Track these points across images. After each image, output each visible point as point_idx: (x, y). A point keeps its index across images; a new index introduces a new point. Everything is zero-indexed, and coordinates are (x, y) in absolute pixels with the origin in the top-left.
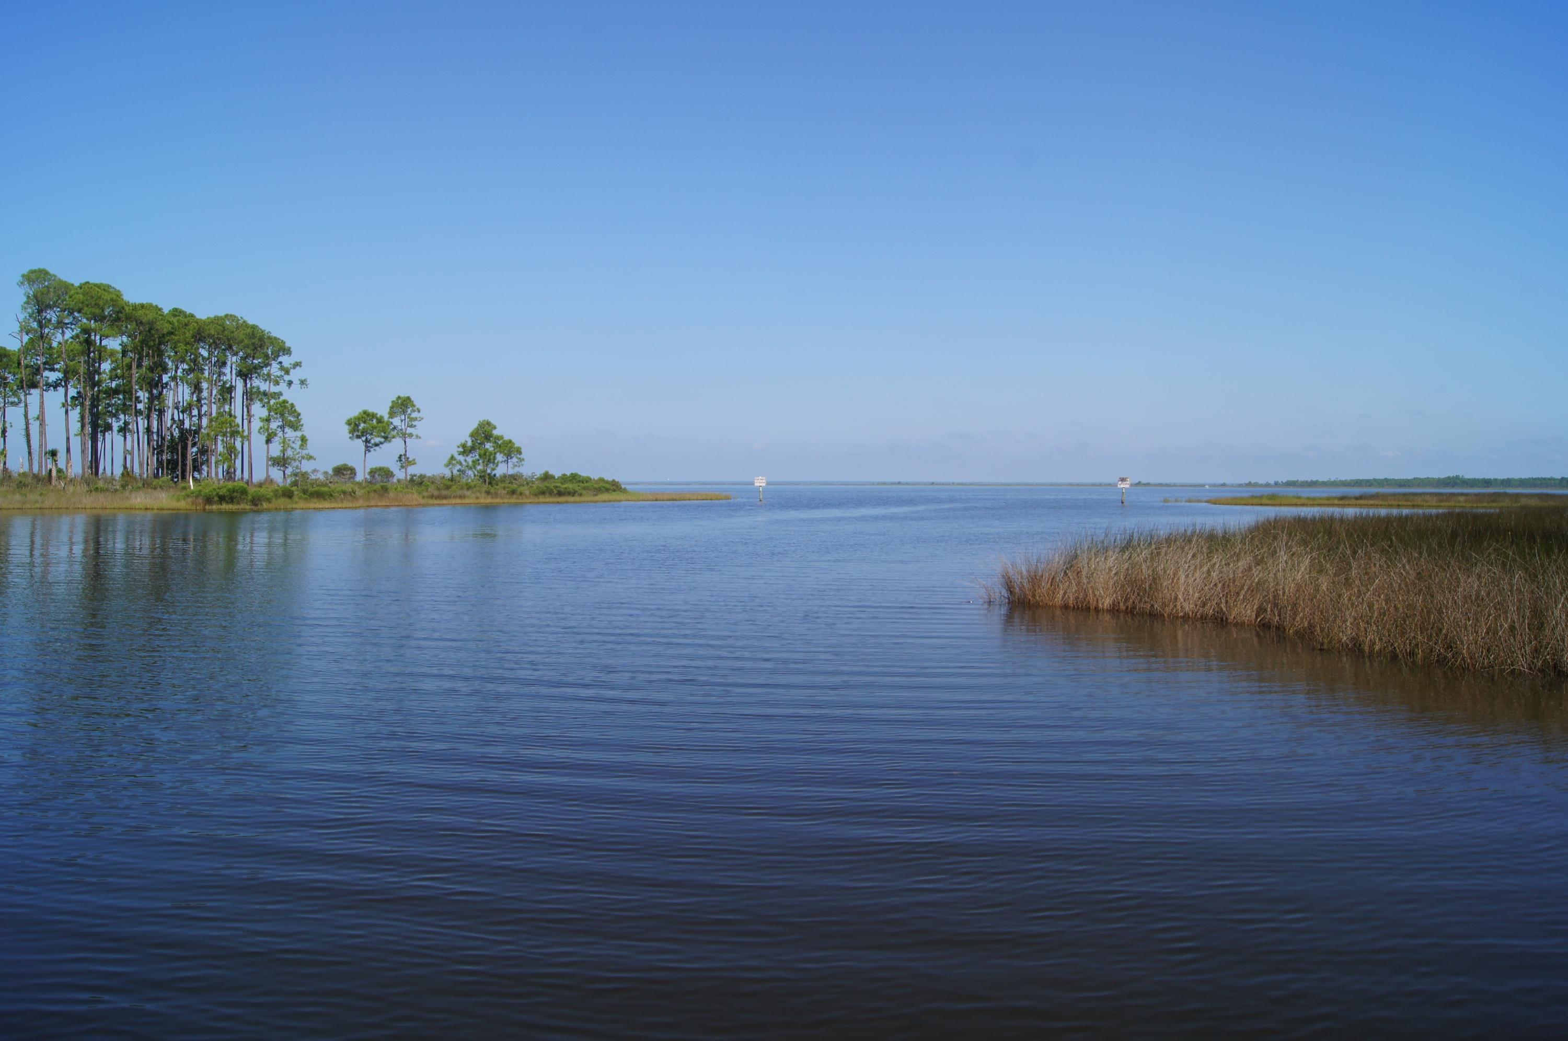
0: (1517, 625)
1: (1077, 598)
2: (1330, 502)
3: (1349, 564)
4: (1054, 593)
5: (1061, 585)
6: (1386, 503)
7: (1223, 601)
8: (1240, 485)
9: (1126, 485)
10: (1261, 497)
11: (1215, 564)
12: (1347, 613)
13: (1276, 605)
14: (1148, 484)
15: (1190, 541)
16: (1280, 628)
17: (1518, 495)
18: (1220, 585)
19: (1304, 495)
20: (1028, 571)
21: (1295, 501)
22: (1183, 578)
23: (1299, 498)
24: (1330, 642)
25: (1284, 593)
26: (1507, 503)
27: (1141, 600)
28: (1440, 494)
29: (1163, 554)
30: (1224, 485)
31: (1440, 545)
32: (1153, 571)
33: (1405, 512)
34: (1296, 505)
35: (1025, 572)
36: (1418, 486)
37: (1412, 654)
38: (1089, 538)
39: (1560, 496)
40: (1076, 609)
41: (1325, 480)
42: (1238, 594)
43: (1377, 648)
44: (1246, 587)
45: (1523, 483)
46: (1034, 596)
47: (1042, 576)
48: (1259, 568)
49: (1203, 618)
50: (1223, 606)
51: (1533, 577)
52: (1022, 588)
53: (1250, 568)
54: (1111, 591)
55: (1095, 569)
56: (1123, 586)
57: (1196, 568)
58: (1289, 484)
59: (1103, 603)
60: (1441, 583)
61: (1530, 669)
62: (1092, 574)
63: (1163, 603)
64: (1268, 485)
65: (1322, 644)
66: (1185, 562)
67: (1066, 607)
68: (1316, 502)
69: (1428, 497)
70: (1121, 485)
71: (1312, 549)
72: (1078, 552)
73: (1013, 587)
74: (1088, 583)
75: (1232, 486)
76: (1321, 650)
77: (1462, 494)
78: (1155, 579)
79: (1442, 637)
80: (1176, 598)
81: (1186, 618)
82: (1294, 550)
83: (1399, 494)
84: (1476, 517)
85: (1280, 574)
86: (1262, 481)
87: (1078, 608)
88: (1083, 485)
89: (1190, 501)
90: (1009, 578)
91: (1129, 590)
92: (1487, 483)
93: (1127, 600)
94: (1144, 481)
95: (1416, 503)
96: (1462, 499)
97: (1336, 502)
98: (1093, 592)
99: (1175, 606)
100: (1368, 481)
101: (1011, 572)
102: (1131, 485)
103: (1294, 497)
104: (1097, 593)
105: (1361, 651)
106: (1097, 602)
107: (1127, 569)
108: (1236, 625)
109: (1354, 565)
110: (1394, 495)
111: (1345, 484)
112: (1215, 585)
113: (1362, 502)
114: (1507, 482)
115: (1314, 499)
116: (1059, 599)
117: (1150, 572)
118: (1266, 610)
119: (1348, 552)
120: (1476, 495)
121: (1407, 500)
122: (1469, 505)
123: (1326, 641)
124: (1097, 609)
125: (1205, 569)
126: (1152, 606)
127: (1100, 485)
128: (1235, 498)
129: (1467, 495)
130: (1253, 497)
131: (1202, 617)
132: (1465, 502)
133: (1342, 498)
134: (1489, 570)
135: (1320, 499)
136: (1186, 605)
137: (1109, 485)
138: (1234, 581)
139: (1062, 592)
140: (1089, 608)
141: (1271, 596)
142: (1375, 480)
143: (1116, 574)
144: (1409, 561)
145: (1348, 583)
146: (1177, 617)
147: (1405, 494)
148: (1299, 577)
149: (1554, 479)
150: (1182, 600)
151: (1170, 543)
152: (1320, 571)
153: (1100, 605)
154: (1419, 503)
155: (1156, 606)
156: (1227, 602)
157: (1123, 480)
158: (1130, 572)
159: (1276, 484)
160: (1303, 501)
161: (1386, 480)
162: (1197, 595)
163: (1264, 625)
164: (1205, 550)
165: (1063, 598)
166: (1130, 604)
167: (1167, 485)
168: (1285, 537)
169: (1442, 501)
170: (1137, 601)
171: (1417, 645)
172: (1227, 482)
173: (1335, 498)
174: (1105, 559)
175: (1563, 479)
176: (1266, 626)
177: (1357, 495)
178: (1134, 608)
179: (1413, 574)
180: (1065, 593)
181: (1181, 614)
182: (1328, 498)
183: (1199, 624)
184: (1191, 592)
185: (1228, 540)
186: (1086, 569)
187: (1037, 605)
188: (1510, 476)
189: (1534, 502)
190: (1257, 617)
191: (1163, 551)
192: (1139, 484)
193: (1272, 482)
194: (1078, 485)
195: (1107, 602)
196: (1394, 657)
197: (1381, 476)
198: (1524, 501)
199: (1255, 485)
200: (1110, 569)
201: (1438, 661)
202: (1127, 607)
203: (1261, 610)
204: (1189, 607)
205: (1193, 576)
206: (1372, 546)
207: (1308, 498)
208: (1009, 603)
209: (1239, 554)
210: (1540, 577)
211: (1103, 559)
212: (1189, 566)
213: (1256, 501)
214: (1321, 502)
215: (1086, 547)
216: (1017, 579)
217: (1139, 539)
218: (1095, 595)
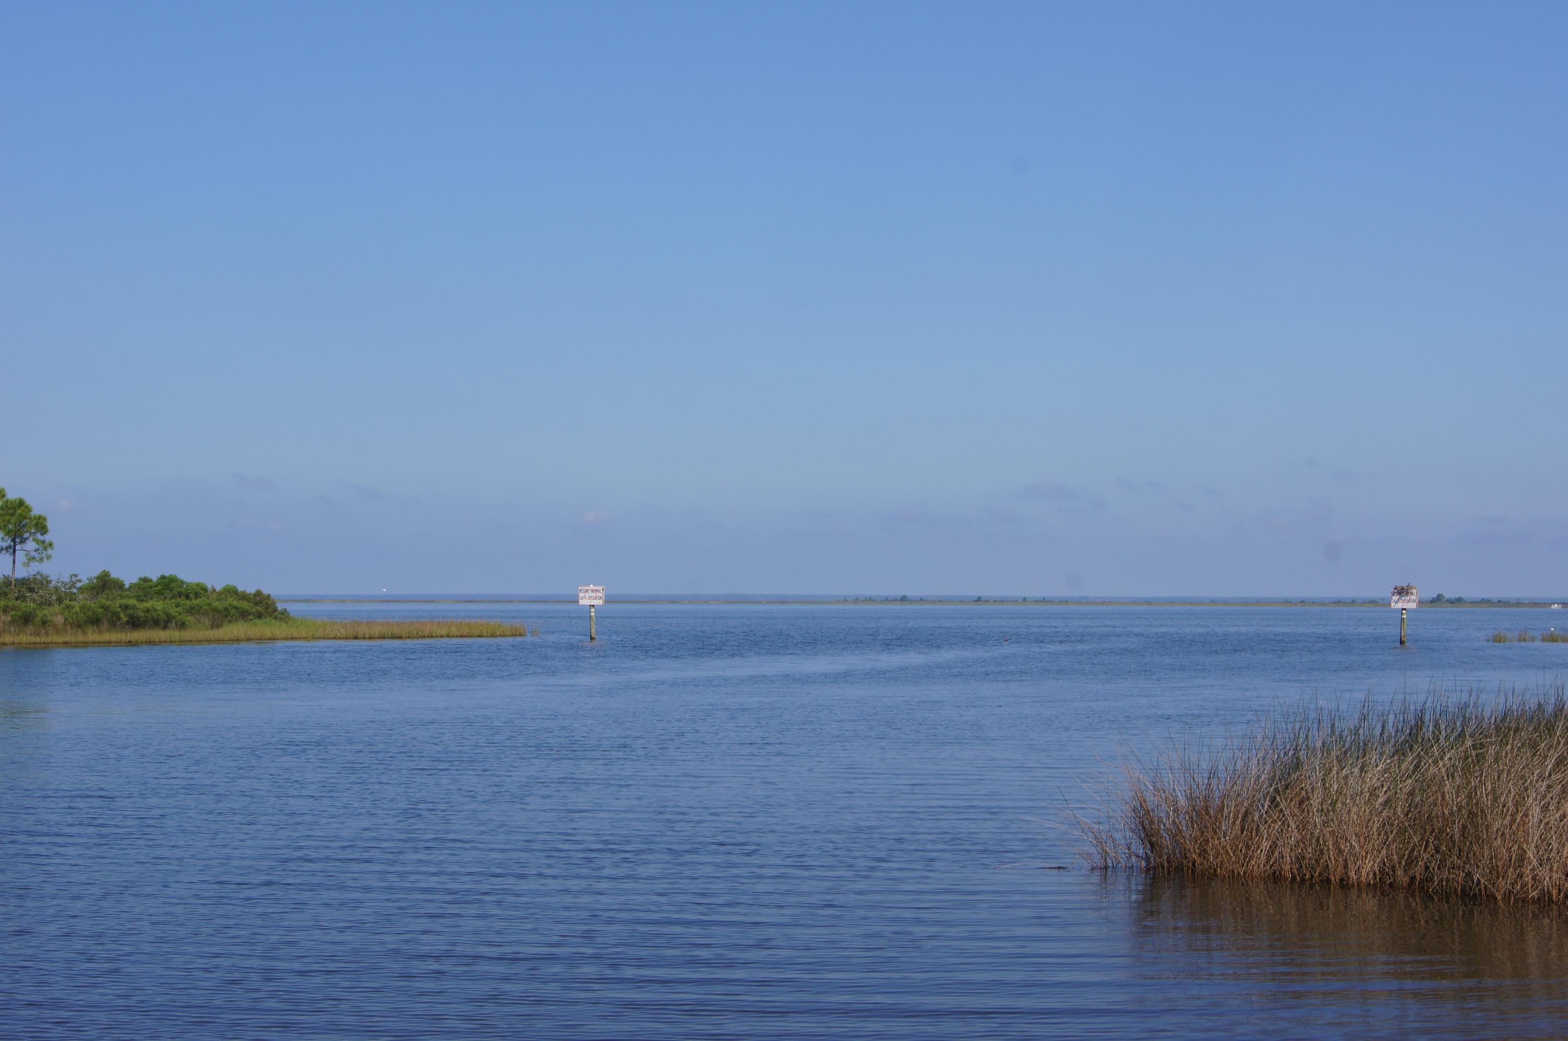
1: (1300, 859)
4: (1248, 847)
5: (1263, 830)
9: (1409, 604)
14: (1459, 601)
15: (1550, 728)
20: (1190, 798)
22: (1535, 812)
27: (1444, 862)
29: (1490, 759)
32: (1469, 797)
35: (1182, 801)
38: (1326, 724)
40: (1299, 882)
46: (1203, 853)
47: (1221, 809)
52: (1176, 835)
54: (1376, 841)
55: (1339, 792)
56: (1402, 831)
59: (1358, 871)
62: (1333, 804)
63: (1494, 869)
66: (1541, 777)
67: (1275, 877)
70: (1398, 604)
72: (1302, 754)
73: (1158, 833)
74: (1325, 824)
78: (1474, 815)
80: (1522, 858)
81: (1545, 901)
87: (1303, 880)
89: (1553, 639)
90: (1147, 813)
91: (1416, 839)
93: (1410, 863)
94: (1448, 595)
98: (1336, 844)
99: (1521, 876)
101: (1152, 800)
102: (1421, 603)
104: (1345, 847)
106: (1346, 867)
107: (1411, 793)
116: (1259, 863)
117: (1463, 799)
124: (1344, 884)
126: (1469, 874)
127: (1353, 602)
136: (1544, 873)
137: (1373, 602)
139: (1265, 845)
140: (1328, 881)
143: (1386, 803)
146: (1525, 900)
150: (1535, 863)
151: (1506, 735)
153: (1352, 874)
155: (1476, 877)
157: (1402, 592)
158: (1418, 799)
165: (1268, 858)
166: (1418, 870)
167: (1501, 603)
170: (1433, 865)
174: (1362, 770)
178: (1429, 880)
180: (1274, 847)
181: (1534, 894)
184: (1555, 845)
186: (1319, 794)
187: (1211, 875)
191: (1492, 751)
192: (1438, 600)
194: (1302, 602)
195: (1367, 868)
200: (1373, 793)
202: (1413, 879)
204: (1550, 880)
205: (1558, 809)
208: (1148, 869)
211: (1356, 770)
212: (1549, 787)
215: (1319, 745)
216: (1165, 817)
217: (1437, 725)
218: (1341, 852)
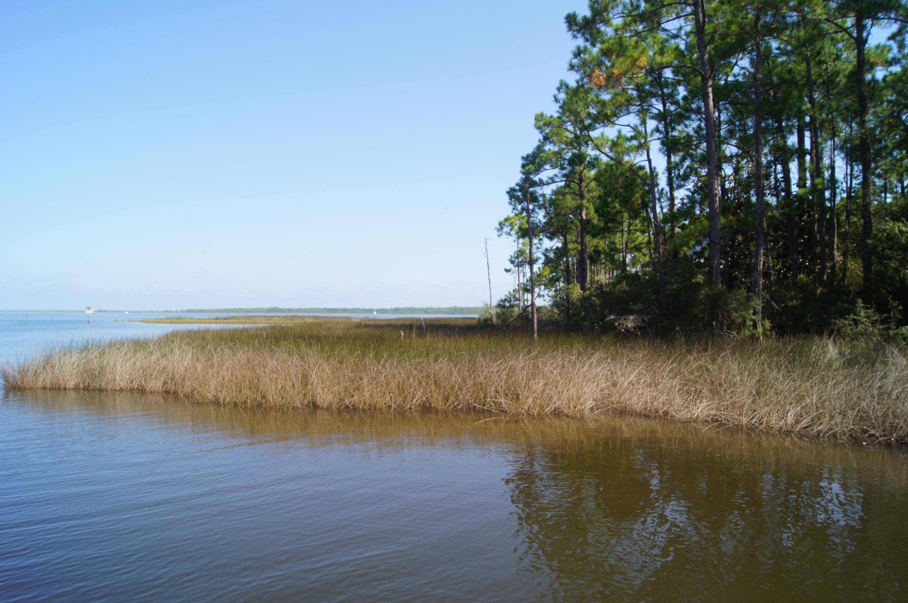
0: (295, 384)
1: (52, 383)
2: (210, 321)
3: (213, 355)
4: (36, 380)
5: (41, 375)
6: (240, 321)
7: (143, 379)
8: (161, 312)
9: (91, 312)
10: (172, 318)
11: (138, 358)
12: (211, 383)
13: (173, 379)
14: (106, 311)
15: (123, 345)
16: (175, 393)
17: (303, 317)
18: (141, 371)
19: (195, 317)
20: (19, 367)
21: (191, 321)
22: (119, 367)
23: (193, 319)
24: (203, 398)
25: (178, 373)
26: (298, 321)
27: (93, 381)
28: (267, 316)
29: (107, 353)
30: (152, 312)
31: (260, 343)
32: (101, 363)
33: (246, 326)
34: (192, 323)
35: (16, 368)
36: (257, 312)
37: (245, 402)
38: (60, 345)
39: (323, 317)
40: (52, 389)
41: (208, 308)
42: (152, 375)
43: (227, 400)
44: (156, 371)
45: (307, 310)
46: (23, 382)
47: (28, 370)
48: (164, 359)
49: (132, 390)
50: (143, 382)
51: (302, 358)
52: (14, 377)
53: (158, 360)
54: (74, 377)
55: (64, 363)
56: (82, 374)
57: (127, 361)
58: (189, 311)
59: (69, 385)
60: (259, 363)
61: (302, 405)
62: (62, 367)
63: (107, 383)
64: (177, 312)
65: (198, 401)
66: (121, 358)
67: (45, 388)
68: (203, 321)
69: (260, 318)
70: (88, 312)
71: (193, 348)
72: (53, 353)
73: (8, 378)
74: (59, 373)
75: (157, 312)
76: (198, 403)
77: (277, 316)
78: (102, 368)
79: (260, 392)
80: (115, 379)
81: (121, 390)
82: (183, 348)
83: (246, 317)
84: (281, 328)
85: (175, 363)
86: (174, 309)
87: (53, 388)
88: (64, 311)
89: (131, 321)
90: (5, 372)
91: (85, 375)
92: (290, 310)
93: (84, 382)
94: (103, 309)
95: (254, 321)
96: (277, 319)
97: (213, 321)
98: (63, 378)
99: (115, 384)
100: (231, 309)
101: (6, 368)
102: (94, 311)
103: (190, 318)
104: (66, 379)
105: (219, 402)
106: (66, 384)
107: (85, 363)
108: (151, 393)
109: (215, 356)
110: (243, 317)
111: (219, 311)
112: (139, 370)
113: (227, 321)
114: (299, 310)
115: (201, 319)
116: (40, 384)
117: (99, 364)
118: (168, 383)
119: (212, 349)
120: (284, 317)
121: (250, 320)
122: (280, 322)
123: (200, 398)
124: (65, 389)
125: (132, 361)
126: (101, 385)
127: (76, 311)
128: (157, 319)
129: (279, 317)
130: (168, 319)
131: (130, 389)
132: (279, 320)
133: (217, 319)
134: (282, 356)
135: (205, 319)
136: (121, 383)
137: (82, 311)
138: (149, 368)
139: (42, 379)
140: (60, 388)
141: (170, 375)
142: (235, 309)
143: (78, 366)
144: (243, 353)
145: (212, 366)
146: (116, 390)
147: (249, 317)
148: (186, 364)
149: (321, 309)
150: (119, 380)
151: (111, 347)
152: (198, 360)
153: (68, 386)
154: (256, 321)
155: (103, 385)
156: (145, 380)
157: (89, 308)
158: (86, 364)
159: (182, 311)
160: (195, 321)
161: (241, 309)
162: (127, 376)
163: (166, 392)
164: (132, 350)
165: (43, 382)
166: (86, 384)
167: (118, 312)
168: (178, 341)
169: (267, 320)
170: (91, 382)
171: (247, 397)
172: (154, 310)
173: (212, 319)
174: (70, 357)
175: (325, 308)
176: (167, 392)
177: (225, 317)
178: (89, 386)
179: (246, 360)
180: (44, 380)
181: (118, 388)
182: (209, 319)
183: (129, 393)
184: (124, 375)
185: (147, 344)
186: (58, 364)
187: (25, 389)
188: (301, 307)
189: (311, 320)
190: (163, 387)
191: (107, 351)
192: (100, 311)
193: (179, 310)
194: (61, 311)
195: (71, 384)
196: (236, 404)
197: (238, 307)
198: (306, 320)
199: (170, 312)
200: (74, 364)
201: (258, 405)
202: (85, 386)
203: (165, 383)
204: (123, 384)
205: (125, 365)
206: (225, 344)
207: (198, 319)
208: (5, 388)
209: (152, 352)
210: (306, 358)
211: (69, 357)
212: (123, 360)
213: (169, 321)
214: (205, 321)
215: (57, 351)
216: (10, 371)
217: (92, 345)
218: (64, 380)
